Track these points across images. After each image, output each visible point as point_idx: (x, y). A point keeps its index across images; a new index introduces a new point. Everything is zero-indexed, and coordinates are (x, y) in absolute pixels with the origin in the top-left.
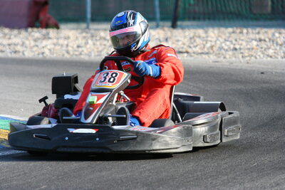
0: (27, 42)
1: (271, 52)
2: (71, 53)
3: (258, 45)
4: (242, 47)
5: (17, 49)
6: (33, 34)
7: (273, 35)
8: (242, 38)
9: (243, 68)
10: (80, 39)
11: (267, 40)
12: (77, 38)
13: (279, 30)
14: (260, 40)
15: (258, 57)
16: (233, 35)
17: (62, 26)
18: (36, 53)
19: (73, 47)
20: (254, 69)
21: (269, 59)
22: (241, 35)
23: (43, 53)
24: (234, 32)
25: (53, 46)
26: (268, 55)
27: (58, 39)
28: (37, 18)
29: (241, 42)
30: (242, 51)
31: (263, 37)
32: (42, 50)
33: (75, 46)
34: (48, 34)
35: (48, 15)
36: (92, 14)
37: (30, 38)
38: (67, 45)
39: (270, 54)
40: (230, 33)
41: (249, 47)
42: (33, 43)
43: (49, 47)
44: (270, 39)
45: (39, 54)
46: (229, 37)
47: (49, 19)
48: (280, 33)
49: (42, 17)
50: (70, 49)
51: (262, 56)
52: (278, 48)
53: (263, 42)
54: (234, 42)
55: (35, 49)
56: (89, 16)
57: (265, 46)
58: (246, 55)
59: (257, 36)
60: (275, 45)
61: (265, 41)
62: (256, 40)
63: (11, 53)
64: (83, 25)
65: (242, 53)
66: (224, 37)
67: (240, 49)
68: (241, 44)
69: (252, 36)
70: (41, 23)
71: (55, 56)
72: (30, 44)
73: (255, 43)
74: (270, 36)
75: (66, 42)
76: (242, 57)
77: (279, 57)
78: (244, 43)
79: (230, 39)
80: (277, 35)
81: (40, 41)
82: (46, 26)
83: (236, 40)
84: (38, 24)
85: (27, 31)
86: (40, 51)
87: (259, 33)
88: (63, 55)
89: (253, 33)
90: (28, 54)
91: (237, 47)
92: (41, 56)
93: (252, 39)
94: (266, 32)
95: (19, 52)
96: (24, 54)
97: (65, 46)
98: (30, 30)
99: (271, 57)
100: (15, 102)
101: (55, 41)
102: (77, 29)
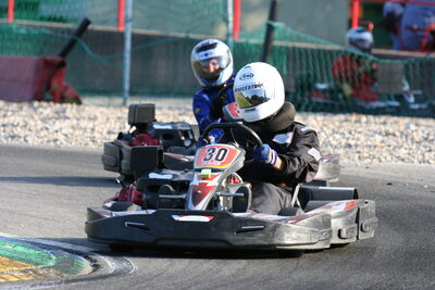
0: (32, 123)
1: (403, 152)
2: (99, 141)
3: (383, 142)
4: (359, 143)
5: (16, 132)
6: (41, 110)
7: (407, 127)
8: (360, 130)
9: (361, 175)
10: (113, 121)
11: (398, 134)
12: (108, 119)
13: (415, 120)
14: (387, 134)
15: (383, 159)
16: (345, 124)
17: (85, 101)
18: (46, 139)
19: (101, 133)
20: (377, 177)
21: (400, 163)
22: (358, 125)
23: (55, 140)
24: (346, 121)
25: (71, 131)
26: (398, 157)
27: (78, 119)
28: (48, 87)
29: (357, 135)
30: (358, 149)
31: (391, 131)
32: (55, 136)
33: (105, 132)
34: (64, 111)
35: (65, 83)
36: (132, 84)
37: (36, 117)
38: (93, 130)
39: (402, 156)
40: (341, 122)
41: (369, 143)
42: (40, 125)
43: (64, 131)
44: (402, 133)
45: (49, 141)
46: (339, 127)
47: (66, 88)
48: (417, 125)
49: (55, 85)
50: (97, 135)
51: (389, 158)
52: (414, 147)
53: (390, 137)
54: (347, 135)
55: (43, 133)
56: (127, 86)
57: (393, 143)
58: (366, 155)
59: (383, 128)
60: (410, 142)
61: (394, 135)
62: (380, 133)
63: (6, 138)
64: (119, 101)
65: (359, 152)
66: (332, 126)
67: (356, 146)
68: (358, 139)
69: (374, 127)
70: (53, 94)
71: (73, 145)
72: (36, 125)
73: (379, 138)
74: (402, 128)
75: (91, 125)
76: (359, 158)
77: (416, 161)
78: (362, 138)
79: (342, 130)
80: (413, 127)
81: (51, 122)
82: (62, 99)
83: (350, 133)
84: (48, 96)
85: (31, 106)
86: (52, 137)
87: (384, 123)
88: (86, 144)
89: (376, 123)
90: (33, 141)
91: (352, 142)
92: (52, 144)
93: (375, 132)
94: (396, 122)
95: (20, 137)
96: (26, 141)
97: (89, 130)
98: (36, 104)
99: (403, 160)
100: (11, 213)
101: (75, 122)
102: (108, 106)
